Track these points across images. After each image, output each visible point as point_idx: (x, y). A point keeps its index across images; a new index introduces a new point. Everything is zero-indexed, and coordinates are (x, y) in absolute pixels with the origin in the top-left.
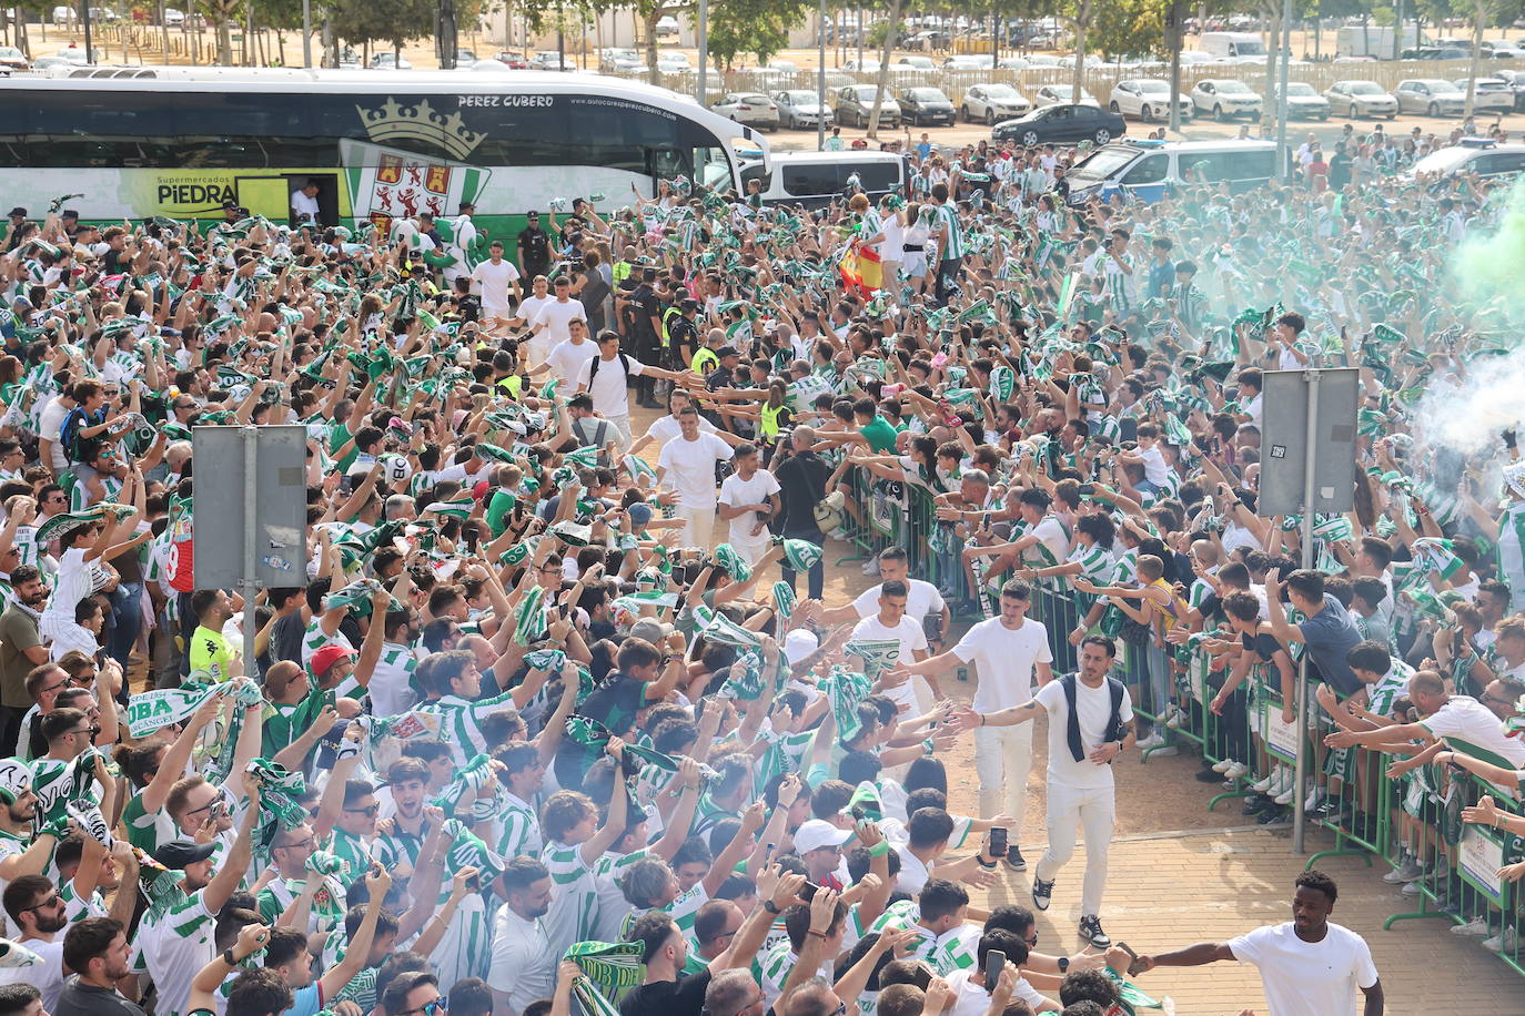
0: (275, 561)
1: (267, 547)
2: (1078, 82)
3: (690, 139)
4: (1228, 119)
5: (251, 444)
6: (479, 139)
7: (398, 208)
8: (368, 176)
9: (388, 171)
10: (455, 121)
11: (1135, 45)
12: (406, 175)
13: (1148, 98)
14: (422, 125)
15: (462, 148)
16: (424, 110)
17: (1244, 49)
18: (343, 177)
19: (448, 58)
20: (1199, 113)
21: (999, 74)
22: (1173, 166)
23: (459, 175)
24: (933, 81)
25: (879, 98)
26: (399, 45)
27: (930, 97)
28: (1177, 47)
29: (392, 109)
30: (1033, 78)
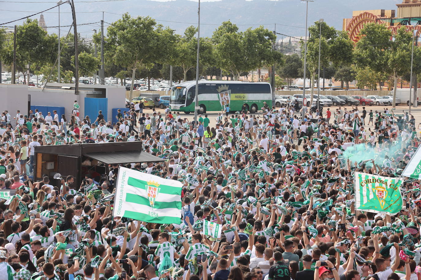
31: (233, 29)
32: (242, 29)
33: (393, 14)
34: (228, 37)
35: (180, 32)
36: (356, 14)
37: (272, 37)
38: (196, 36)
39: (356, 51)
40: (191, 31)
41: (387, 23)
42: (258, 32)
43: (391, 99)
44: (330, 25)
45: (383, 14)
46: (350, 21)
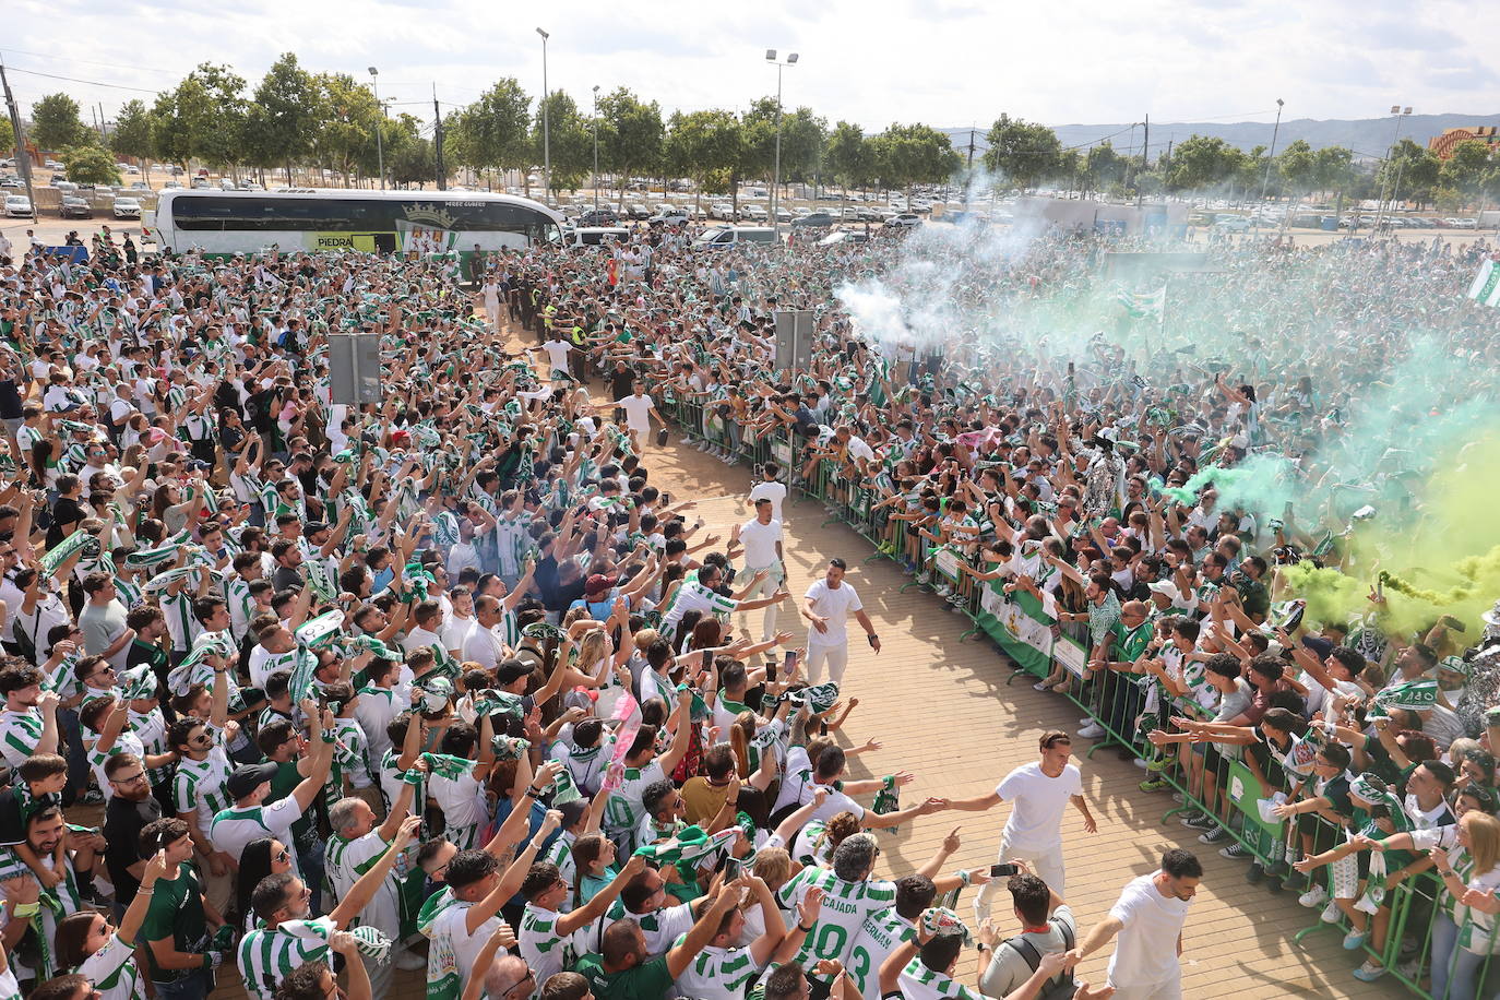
0: (368, 392)
1: (363, 386)
2: (698, 205)
3: (543, 221)
4: (754, 220)
5: (354, 342)
6: (455, 220)
7: (421, 249)
8: (408, 235)
9: (417, 232)
10: (444, 212)
11: (720, 191)
12: (424, 235)
13: (724, 211)
14: (430, 214)
15: (447, 223)
16: (431, 207)
17: (760, 194)
18: (398, 236)
19: (442, 187)
20: (744, 217)
21: (667, 200)
22: (736, 236)
23: (446, 235)
24: (641, 202)
25: (620, 209)
26: (422, 184)
27: (640, 208)
28: (736, 192)
29: (417, 206)
30: (680, 202)
31: (1303, 148)
32: (1315, 149)
33: (1494, 131)
34: (1299, 157)
35: (1247, 152)
36: (1449, 131)
37: (1348, 156)
38: (1264, 154)
39: (1443, 170)
40: (1259, 151)
41: (1483, 141)
42: (1332, 151)
43: (1474, 222)
44: (1418, 143)
45: (1481, 132)
46: (1438, 139)
